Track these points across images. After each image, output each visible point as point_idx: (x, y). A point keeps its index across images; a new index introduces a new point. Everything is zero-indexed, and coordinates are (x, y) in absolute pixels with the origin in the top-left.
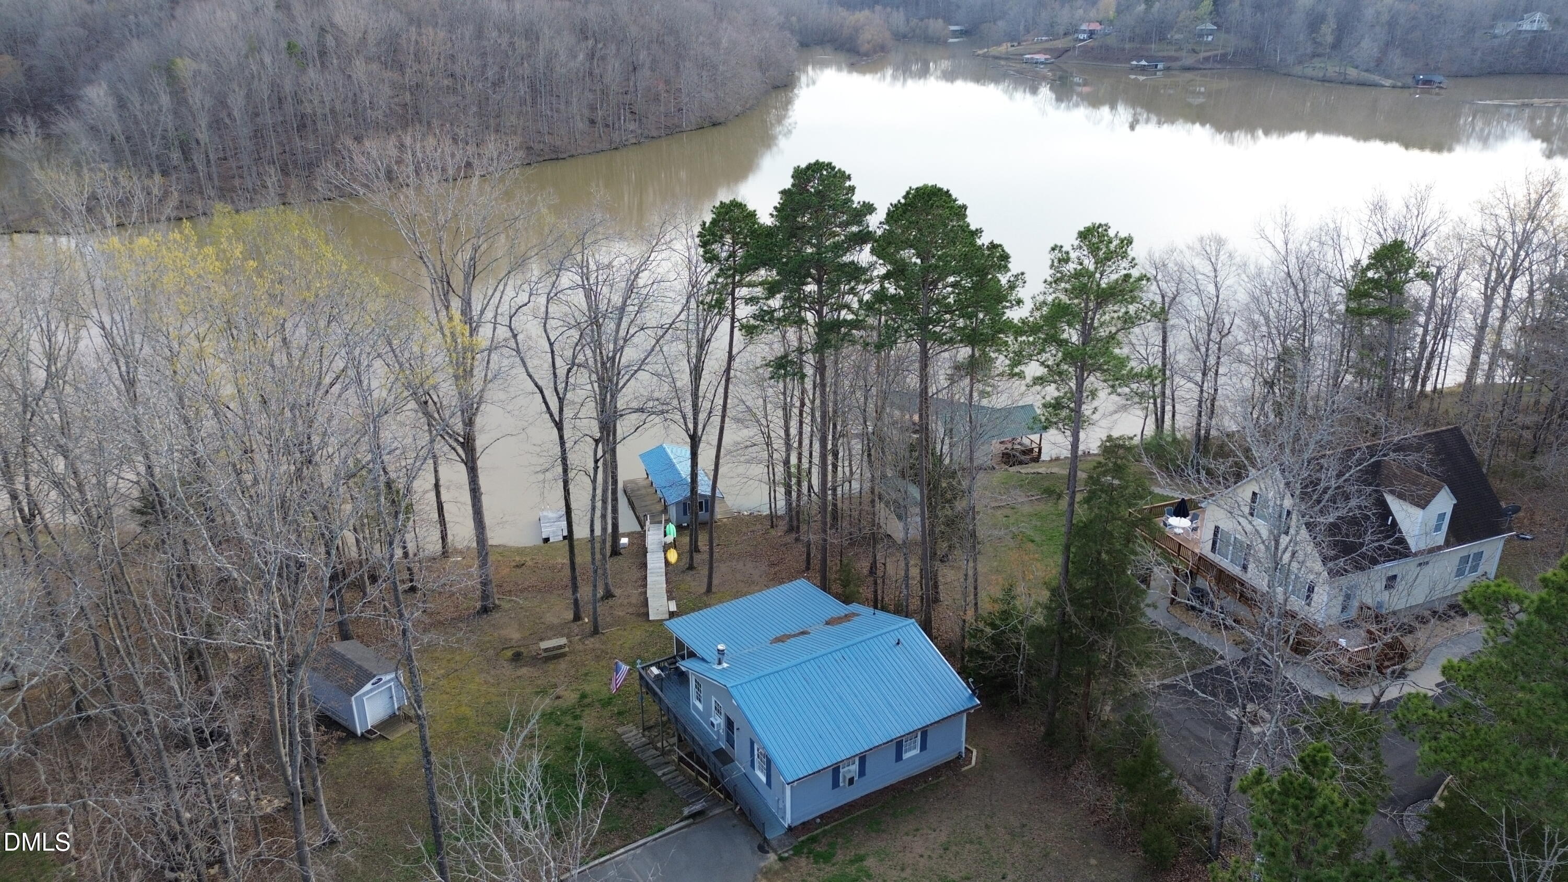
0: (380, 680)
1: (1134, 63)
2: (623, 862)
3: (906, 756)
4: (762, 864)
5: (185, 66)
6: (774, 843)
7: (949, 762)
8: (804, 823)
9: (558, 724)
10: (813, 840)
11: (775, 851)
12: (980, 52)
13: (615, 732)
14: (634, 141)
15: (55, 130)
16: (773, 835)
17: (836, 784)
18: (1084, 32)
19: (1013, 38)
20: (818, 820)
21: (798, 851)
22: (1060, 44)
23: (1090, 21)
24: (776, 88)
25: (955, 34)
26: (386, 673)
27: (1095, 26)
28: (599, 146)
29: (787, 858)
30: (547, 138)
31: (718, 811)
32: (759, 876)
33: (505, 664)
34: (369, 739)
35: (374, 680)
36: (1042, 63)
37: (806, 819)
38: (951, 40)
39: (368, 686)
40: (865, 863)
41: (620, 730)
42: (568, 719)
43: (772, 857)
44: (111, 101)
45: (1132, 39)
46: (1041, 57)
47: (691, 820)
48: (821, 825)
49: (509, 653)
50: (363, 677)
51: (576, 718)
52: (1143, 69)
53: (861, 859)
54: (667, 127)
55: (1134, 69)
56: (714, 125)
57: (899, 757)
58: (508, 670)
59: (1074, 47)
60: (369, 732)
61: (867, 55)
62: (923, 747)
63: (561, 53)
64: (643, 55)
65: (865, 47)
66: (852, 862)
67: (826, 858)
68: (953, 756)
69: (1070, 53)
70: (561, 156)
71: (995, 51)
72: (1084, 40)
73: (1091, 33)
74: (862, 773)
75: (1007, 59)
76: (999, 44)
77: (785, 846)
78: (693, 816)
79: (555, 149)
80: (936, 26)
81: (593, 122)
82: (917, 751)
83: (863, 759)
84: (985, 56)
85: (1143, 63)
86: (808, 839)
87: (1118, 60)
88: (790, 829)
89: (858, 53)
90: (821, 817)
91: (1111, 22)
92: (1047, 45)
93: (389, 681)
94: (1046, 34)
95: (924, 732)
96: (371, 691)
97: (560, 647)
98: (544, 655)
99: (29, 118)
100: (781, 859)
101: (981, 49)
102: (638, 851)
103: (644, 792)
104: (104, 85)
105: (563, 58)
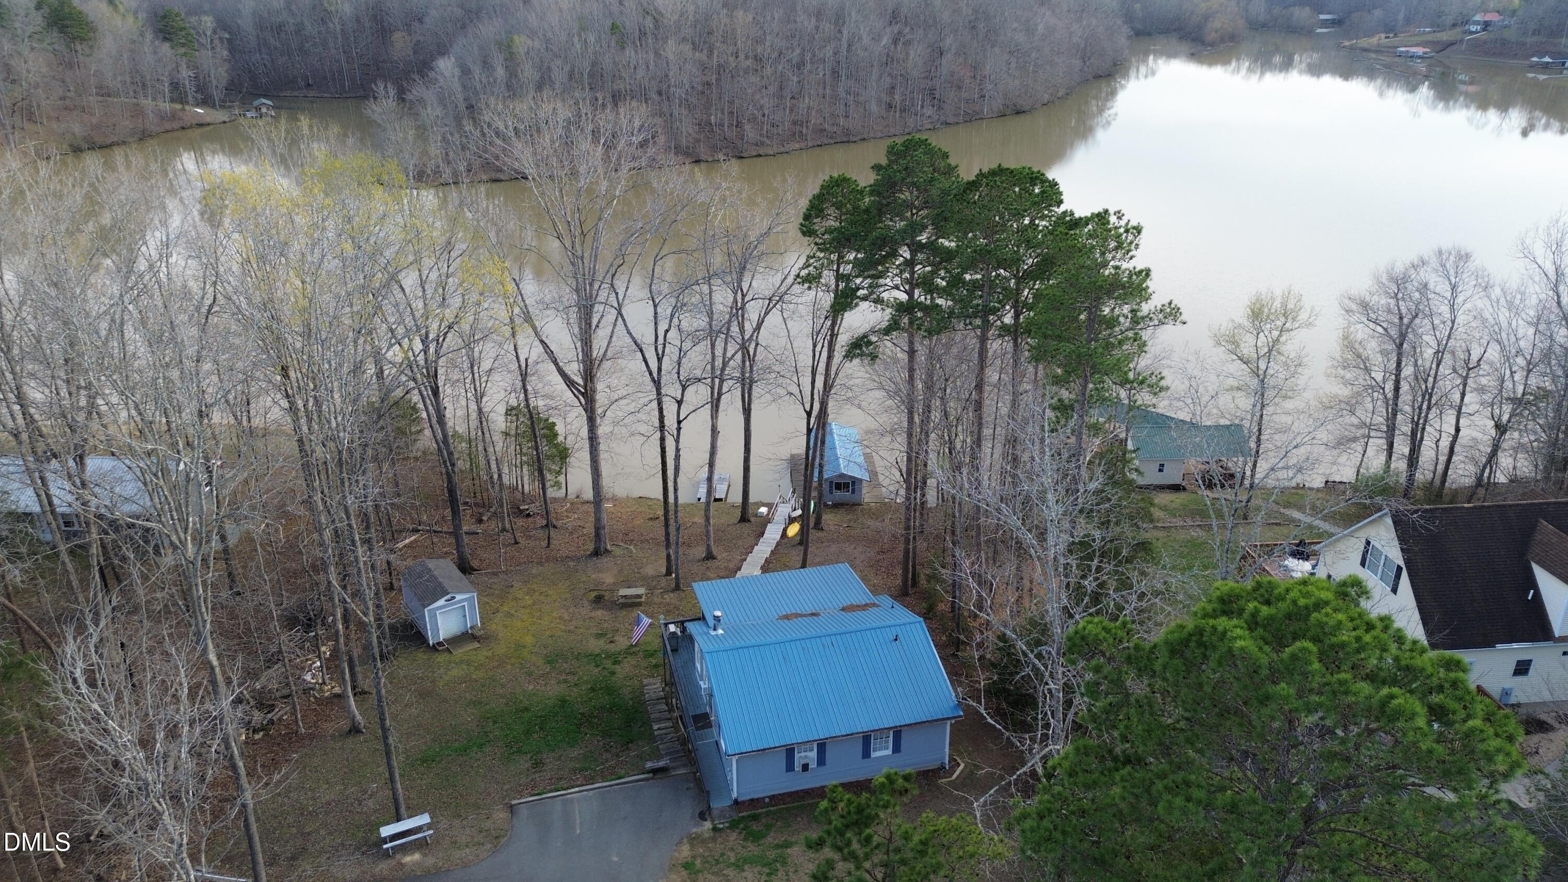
0: (454, 598)
1: (1535, 59)
2: (572, 800)
3: (874, 755)
4: (694, 830)
5: (521, 43)
6: (715, 813)
7: (929, 771)
8: (752, 800)
9: (597, 666)
10: (755, 818)
11: (713, 821)
12: (1347, 43)
13: (641, 682)
14: (929, 126)
15: (409, 96)
16: (719, 804)
17: (790, 767)
18: (1477, 23)
19: (1390, 29)
20: (767, 800)
21: (733, 825)
22: (1445, 36)
23: (1486, 11)
24: (1098, 77)
25: (1325, 24)
26: (460, 592)
27: (1493, 17)
28: (892, 131)
29: (720, 830)
30: (842, 121)
31: (681, 771)
32: (685, 841)
33: (586, 603)
34: (437, 650)
35: (448, 597)
36: (1419, 57)
37: (756, 796)
38: (1319, 30)
39: (441, 602)
40: (789, 851)
41: (645, 681)
42: (608, 664)
43: (708, 825)
44: (457, 72)
45: (1536, 32)
46: (1419, 51)
47: (651, 775)
48: (768, 805)
49: (593, 594)
50: (438, 591)
51: (616, 662)
52: (1545, 67)
53: (787, 845)
54: (966, 113)
55: (1533, 67)
56: (1018, 113)
57: (866, 754)
58: (585, 610)
59: (1462, 41)
60: (440, 644)
61: (1212, 45)
62: (897, 749)
63: (864, 36)
64: (948, 41)
65: (1212, 36)
66: (778, 846)
67: (756, 837)
68: (936, 765)
69: (1455, 47)
70: (852, 139)
71: (1364, 42)
72: (1476, 32)
73: (1486, 25)
74: (821, 761)
75: (1376, 52)
76: (1370, 35)
77: (724, 817)
78: (655, 771)
79: (847, 132)
80: (1302, 14)
81: (890, 106)
82: (889, 752)
83: (822, 747)
84: (1352, 48)
85: (1547, 59)
86: (749, 816)
87: (1515, 56)
88: (736, 802)
89: (1203, 43)
90: (772, 797)
91: (1514, 12)
92: (1430, 38)
93: (463, 600)
94: (1431, 26)
95: (898, 733)
96: (444, 606)
97: (639, 596)
98: (621, 601)
99: (389, 85)
100: (715, 829)
101: (1350, 39)
102: (591, 793)
103: (631, 741)
104: (453, 59)
105: (866, 40)
